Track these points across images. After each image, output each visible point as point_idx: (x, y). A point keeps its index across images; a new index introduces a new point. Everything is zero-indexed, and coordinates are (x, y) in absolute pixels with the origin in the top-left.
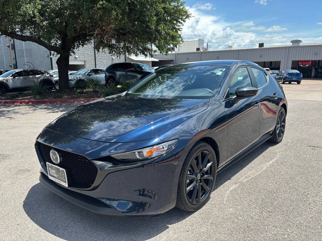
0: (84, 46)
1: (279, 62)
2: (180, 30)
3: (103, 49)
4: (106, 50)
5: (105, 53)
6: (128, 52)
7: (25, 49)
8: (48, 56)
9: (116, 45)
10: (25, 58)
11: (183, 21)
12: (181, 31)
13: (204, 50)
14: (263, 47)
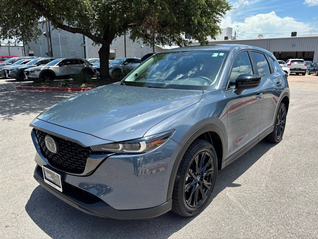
0: (121, 36)
1: (313, 53)
2: (218, 22)
3: (138, 39)
4: (141, 40)
5: (140, 43)
6: (162, 43)
7: (60, 37)
8: (82, 45)
9: (150, 35)
10: (60, 46)
11: (223, 13)
12: (220, 22)
13: (232, 39)
14: (296, 36)
